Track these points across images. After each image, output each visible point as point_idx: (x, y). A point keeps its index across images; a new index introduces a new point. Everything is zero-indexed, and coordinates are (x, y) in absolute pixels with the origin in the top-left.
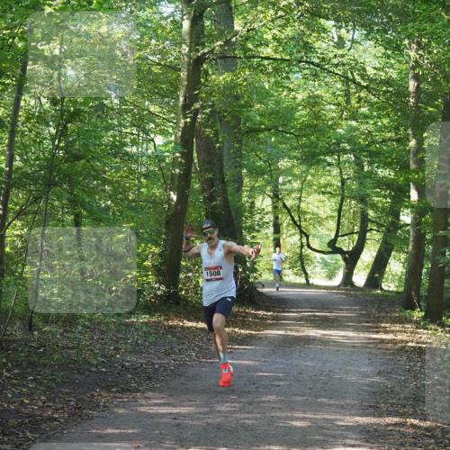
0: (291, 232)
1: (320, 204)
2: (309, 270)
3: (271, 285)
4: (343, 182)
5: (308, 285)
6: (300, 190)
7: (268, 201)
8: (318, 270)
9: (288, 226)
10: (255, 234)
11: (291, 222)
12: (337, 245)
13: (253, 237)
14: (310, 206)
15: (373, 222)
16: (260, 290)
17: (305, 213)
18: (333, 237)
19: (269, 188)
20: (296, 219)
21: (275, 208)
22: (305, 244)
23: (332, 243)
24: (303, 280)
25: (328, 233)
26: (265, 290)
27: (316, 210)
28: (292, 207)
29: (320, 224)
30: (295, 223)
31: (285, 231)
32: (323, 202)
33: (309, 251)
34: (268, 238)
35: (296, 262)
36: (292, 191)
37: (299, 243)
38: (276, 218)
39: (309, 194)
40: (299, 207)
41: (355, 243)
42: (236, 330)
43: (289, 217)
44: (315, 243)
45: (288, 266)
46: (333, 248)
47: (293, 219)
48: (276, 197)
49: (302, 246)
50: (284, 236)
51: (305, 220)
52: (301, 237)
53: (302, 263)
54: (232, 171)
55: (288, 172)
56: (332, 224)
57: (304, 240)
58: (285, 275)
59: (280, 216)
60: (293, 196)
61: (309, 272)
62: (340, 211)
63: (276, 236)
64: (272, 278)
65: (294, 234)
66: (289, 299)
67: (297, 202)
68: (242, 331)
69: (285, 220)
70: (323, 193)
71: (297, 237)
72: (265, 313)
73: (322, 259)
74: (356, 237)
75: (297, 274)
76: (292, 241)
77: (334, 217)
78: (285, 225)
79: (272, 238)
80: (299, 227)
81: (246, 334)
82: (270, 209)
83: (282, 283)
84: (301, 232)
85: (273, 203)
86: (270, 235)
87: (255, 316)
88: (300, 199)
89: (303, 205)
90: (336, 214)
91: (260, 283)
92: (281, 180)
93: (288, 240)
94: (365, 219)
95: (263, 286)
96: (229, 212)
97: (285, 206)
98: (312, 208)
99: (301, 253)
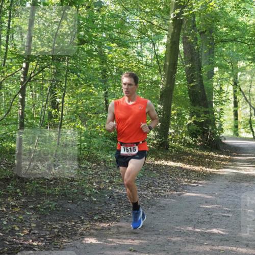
0: (244, 107)
3: (231, 138)
5: (254, 139)
6: (251, 81)
7: (231, 87)
9: (243, 103)
10: (222, 107)
11: (244, 100)
13: (221, 109)
16: (223, 141)
17: (253, 95)
19: (232, 79)
20: (248, 98)
21: (235, 91)
22: (253, 114)
24: (251, 136)
26: (226, 141)
28: (245, 91)
30: (247, 101)
31: (241, 106)
34: (230, 110)
35: (247, 125)
36: (246, 82)
37: (249, 113)
38: (235, 98)
40: (249, 91)
42: (204, 168)
43: (244, 98)
45: (242, 127)
47: (246, 98)
48: (235, 84)
49: (251, 115)
50: (240, 109)
51: (253, 99)
52: (251, 109)
53: (251, 126)
54: (207, 66)
55: (243, 69)
57: (252, 112)
58: (240, 133)
59: (238, 97)
60: (247, 84)
61: (254, 131)
63: (235, 109)
64: (232, 134)
65: (246, 108)
66: (241, 147)
67: (249, 88)
68: (208, 169)
69: (241, 99)
71: (248, 110)
72: (226, 157)
75: (247, 132)
76: (245, 113)
78: (241, 102)
79: (233, 110)
80: (250, 103)
81: (210, 171)
82: (232, 92)
83: (238, 137)
84: (251, 106)
85: (234, 88)
86: (231, 108)
87: (218, 159)
88: (250, 86)
89: (252, 90)
91: (223, 137)
92: (239, 74)
93: (243, 111)
95: (225, 139)
96: (204, 91)
97: (241, 90)
99: (250, 119)
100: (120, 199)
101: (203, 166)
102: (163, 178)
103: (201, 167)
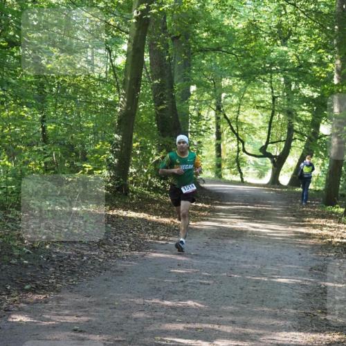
0: (230, 139)
1: (254, 117)
2: (243, 170)
3: (212, 181)
4: (274, 99)
5: (242, 182)
7: (212, 113)
8: (251, 170)
9: (228, 134)
10: (201, 139)
11: (230, 131)
12: (267, 151)
13: (199, 142)
14: (246, 118)
15: (297, 132)
17: (242, 123)
18: (264, 144)
19: (213, 102)
20: (235, 128)
21: (218, 118)
22: (241, 149)
23: (263, 149)
24: (238, 179)
25: (260, 141)
26: (205, 185)
27: (250, 122)
28: (231, 119)
29: (254, 133)
30: (234, 131)
31: (225, 138)
32: (257, 115)
33: (245, 155)
34: (211, 143)
35: (234, 163)
36: (232, 106)
37: (236, 148)
38: (218, 127)
39: (246, 108)
40: (237, 119)
41: (282, 149)
42: (176, 221)
43: (229, 127)
44: (249, 149)
45: (227, 167)
46: (264, 152)
47: (232, 128)
48: (219, 108)
49: (239, 151)
50: (225, 142)
51: (242, 129)
52: (238, 143)
53: (238, 165)
55: (229, 89)
56: (264, 134)
57: (241, 146)
58: (224, 174)
59: (221, 126)
60: (234, 109)
61: (243, 172)
62: (270, 123)
63: (218, 142)
64: (213, 176)
65: (232, 141)
66: (225, 193)
67: (236, 114)
69: (226, 129)
70: (258, 107)
71: (235, 143)
72: (205, 205)
73: (254, 161)
74: (283, 145)
75: (233, 174)
76: (231, 147)
77: (266, 128)
78: (225, 133)
79: (215, 143)
80: (237, 135)
82: (214, 119)
83: (222, 180)
84: (238, 139)
85: (216, 114)
86: (213, 141)
87: (195, 208)
88: (238, 112)
89: (240, 117)
90: (267, 125)
91: (201, 178)
92: (224, 95)
93: (227, 145)
94: (291, 130)
97: (225, 117)
98: (248, 120)
99: (238, 156)
100: (62, 261)
101: (175, 218)
102: (121, 233)
103: (172, 219)
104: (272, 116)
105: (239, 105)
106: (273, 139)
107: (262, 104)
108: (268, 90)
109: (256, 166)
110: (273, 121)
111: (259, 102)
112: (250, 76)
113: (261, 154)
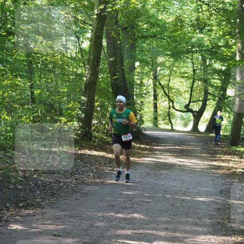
0: (163, 100)
1: (181, 84)
2: (173, 121)
3: (151, 129)
4: (194, 71)
5: (172, 130)
7: (151, 81)
8: (178, 121)
9: (162, 96)
10: (143, 100)
11: (164, 94)
12: (190, 108)
13: (142, 102)
15: (211, 94)
16: (144, 132)
17: (172, 88)
18: (187, 103)
19: (151, 74)
20: (167, 92)
21: (155, 85)
23: (187, 106)
24: (169, 127)
25: (184, 101)
26: (146, 132)
27: (178, 87)
28: (164, 85)
29: (181, 95)
30: (166, 94)
31: (160, 99)
32: (182, 82)
33: (174, 110)
34: (150, 102)
35: (166, 117)
36: (165, 76)
37: (168, 106)
38: (155, 91)
39: (174, 78)
40: (168, 85)
41: (200, 107)
43: (163, 91)
44: (177, 106)
45: (161, 119)
46: (188, 109)
47: (165, 92)
48: (155, 78)
49: (170, 108)
50: (160, 102)
51: (172, 92)
52: (169, 102)
53: (169, 118)
54: (128, 60)
55: (162, 65)
56: (188, 96)
57: (171, 104)
58: (159, 124)
59: (157, 90)
60: (166, 78)
61: (173, 122)
62: (192, 88)
63: (155, 101)
64: (152, 126)
65: (165, 101)
66: (160, 138)
67: (168, 82)
69: (160, 93)
70: (183, 77)
71: (167, 102)
72: (146, 146)
73: (181, 115)
74: (201, 103)
75: (166, 124)
76: (164, 105)
77: (188, 91)
78: (160, 95)
79: (152, 103)
80: (168, 96)
82: (152, 86)
83: (158, 129)
84: (169, 99)
85: (154, 82)
87: (139, 148)
88: (169, 80)
89: (171, 84)
90: (190, 90)
91: (143, 128)
92: (159, 68)
93: (161, 104)
94: (206, 93)
95: (145, 130)
96: (126, 84)
97: (160, 84)
98: (176, 86)
99: (169, 111)
104: (193, 83)
105: (170, 75)
106: (194, 99)
107: (186, 75)
108: (190, 65)
109: (182, 118)
110: (194, 86)
111: (184, 73)
112: (177, 55)
113: (185, 110)
